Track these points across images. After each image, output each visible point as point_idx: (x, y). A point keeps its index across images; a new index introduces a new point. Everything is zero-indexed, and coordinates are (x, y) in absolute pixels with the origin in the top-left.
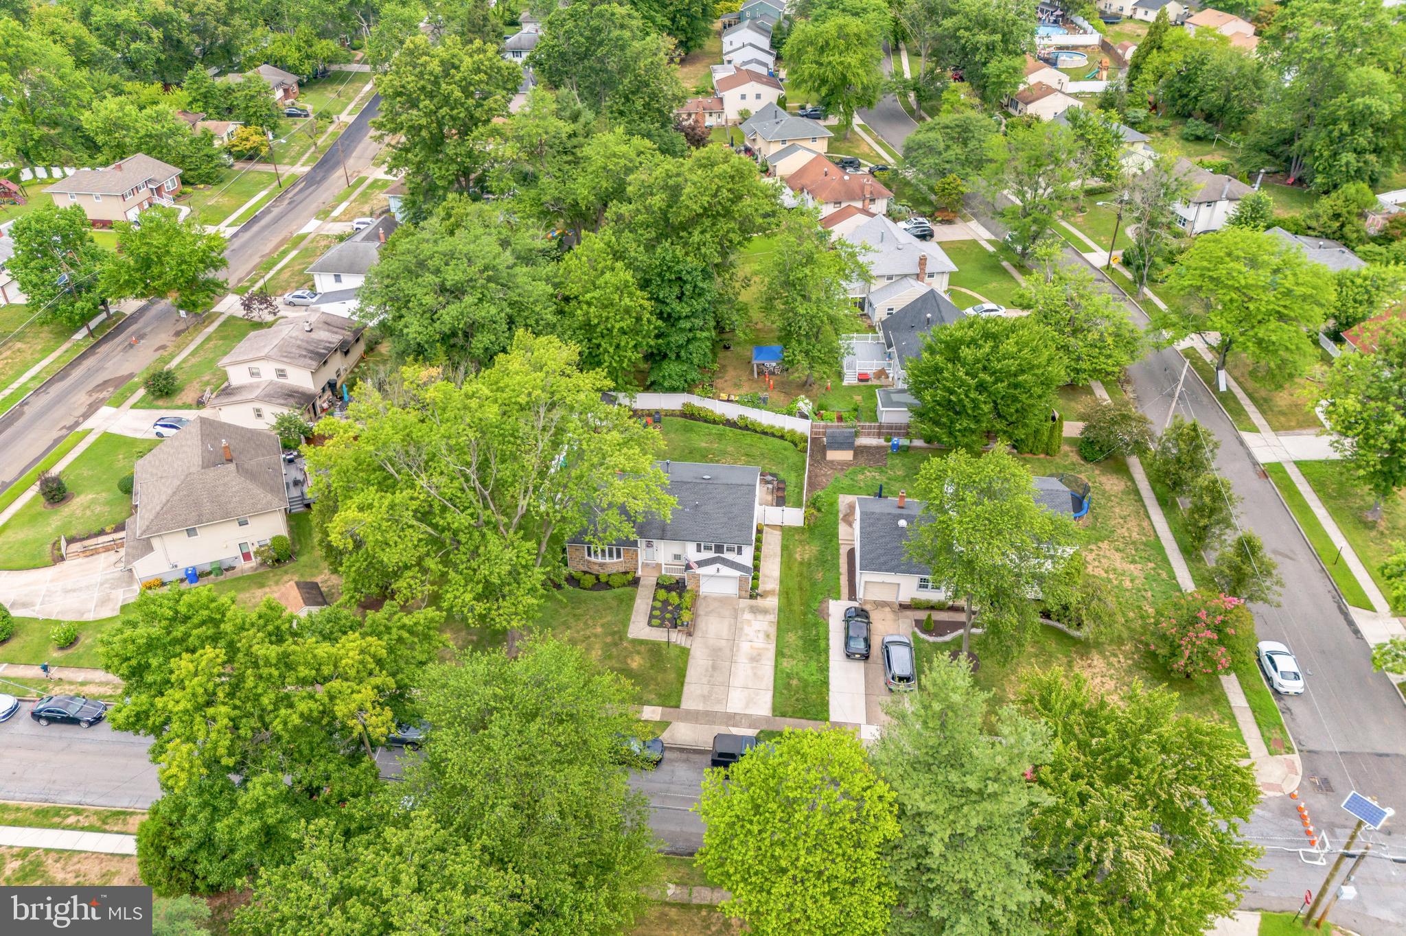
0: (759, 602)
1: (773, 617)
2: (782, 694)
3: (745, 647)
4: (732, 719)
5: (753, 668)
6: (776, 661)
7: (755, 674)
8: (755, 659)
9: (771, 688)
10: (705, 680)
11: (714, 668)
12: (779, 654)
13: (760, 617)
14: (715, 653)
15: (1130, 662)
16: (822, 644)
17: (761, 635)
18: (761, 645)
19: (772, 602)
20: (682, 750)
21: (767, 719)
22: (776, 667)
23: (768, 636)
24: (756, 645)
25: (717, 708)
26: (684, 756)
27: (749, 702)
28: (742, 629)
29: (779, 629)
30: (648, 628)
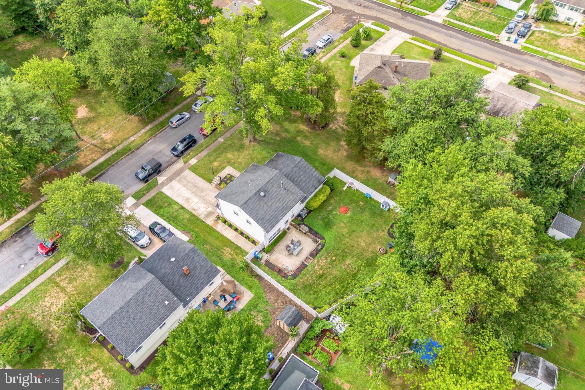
0: (214, 217)
1: (202, 217)
2: (165, 198)
3: (196, 200)
4: (170, 179)
5: (184, 197)
6: (180, 205)
7: (181, 196)
8: (187, 200)
9: (171, 197)
10: (193, 181)
11: (195, 186)
12: (182, 208)
13: (206, 213)
14: (202, 190)
15: (51, 329)
16: (173, 224)
17: (197, 208)
18: (192, 205)
19: (210, 221)
20: (173, 163)
21: (160, 189)
22: (178, 203)
23: (194, 210)
24: (194, 204)
25: (178, 178)
26: (170, 162)
27: (172, 188)
28: (205, 204)
29: (194, 215)
30: (227, 173)
